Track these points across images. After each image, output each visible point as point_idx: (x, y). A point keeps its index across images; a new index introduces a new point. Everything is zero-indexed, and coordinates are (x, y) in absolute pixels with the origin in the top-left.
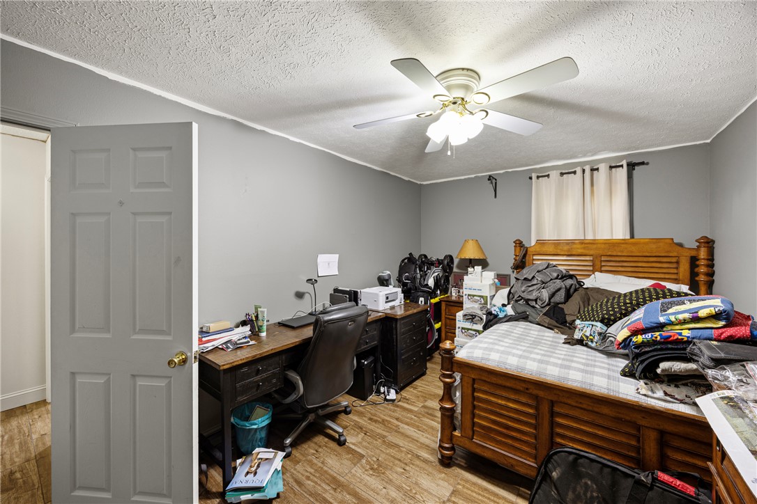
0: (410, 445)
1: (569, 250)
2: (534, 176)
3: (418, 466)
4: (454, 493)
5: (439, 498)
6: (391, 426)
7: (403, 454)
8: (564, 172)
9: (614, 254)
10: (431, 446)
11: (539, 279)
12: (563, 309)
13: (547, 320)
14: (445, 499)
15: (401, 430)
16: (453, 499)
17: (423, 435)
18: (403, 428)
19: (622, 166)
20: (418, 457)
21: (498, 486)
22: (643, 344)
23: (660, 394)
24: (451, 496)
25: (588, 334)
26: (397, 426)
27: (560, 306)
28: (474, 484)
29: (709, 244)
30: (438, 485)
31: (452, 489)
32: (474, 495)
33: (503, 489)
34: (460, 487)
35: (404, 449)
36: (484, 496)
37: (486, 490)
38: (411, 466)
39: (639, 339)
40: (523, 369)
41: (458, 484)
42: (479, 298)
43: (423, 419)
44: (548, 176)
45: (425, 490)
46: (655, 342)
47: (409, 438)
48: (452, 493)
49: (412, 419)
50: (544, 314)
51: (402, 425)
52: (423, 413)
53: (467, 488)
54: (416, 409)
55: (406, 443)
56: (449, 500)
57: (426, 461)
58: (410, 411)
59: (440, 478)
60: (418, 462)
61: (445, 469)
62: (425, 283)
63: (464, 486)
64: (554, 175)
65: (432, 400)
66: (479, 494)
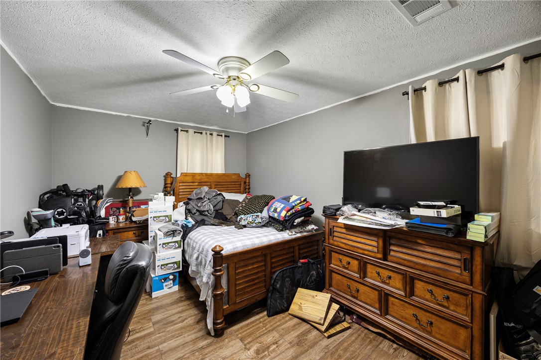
0: (187, 349)
1: (200, 179)
2: (180, 129)
3: (210, 352)
4: (242, 340)
5: (242, 350)
6: (153, 356)
7: (192, 357)
8: (196, 131)
9: (220, 181)
10: (199, 336)
11: (208, 197)
12: (222, 213)
13: (217, 221)
14: (244, 347)
15: (165, 350)
16: (246, 342)
17: (184, 337)
18: (163, 347)
19: (221, 136)
20: (202, 348)
21: (248, 319)
22: (291, 215)
23: (294, 233)
24: (243, 343)
25: (251, 220)
26: (157, 351)
27: (219, 211)
28: (242, 328)
29: (248, 176)
30: (232, 346)
31: (238, 340)
32: (248, 331)
33: (251, 317)
34: (240, 335)
35: (188, 355)
36: (251, 327)
37: (248, 325)
38: (207, 356)
39: (289, 213)
40: (255, 244)
41: (237, 335)
42: (164, 218)
43: (168, 330)
44: (187, 131)
45: (232, 355)
46: (293, 213)
47: (179, 347)
48: (242, 341)
49: (160, 337)
50: (214, 218)
51: (161, 347)
52: (162, 327)
53: (242, 332)
54: (152, 329)
55: (183, 351)
56: (245, 345)
57: (209, 345)
58: (150, 334)
59: (228, 343)
60: (207, 351)
61: (223, 337)
62: (98, 215)
63: (240, 333)
64: (191, 131)
65: (153, 315)
66: (249, 329)
